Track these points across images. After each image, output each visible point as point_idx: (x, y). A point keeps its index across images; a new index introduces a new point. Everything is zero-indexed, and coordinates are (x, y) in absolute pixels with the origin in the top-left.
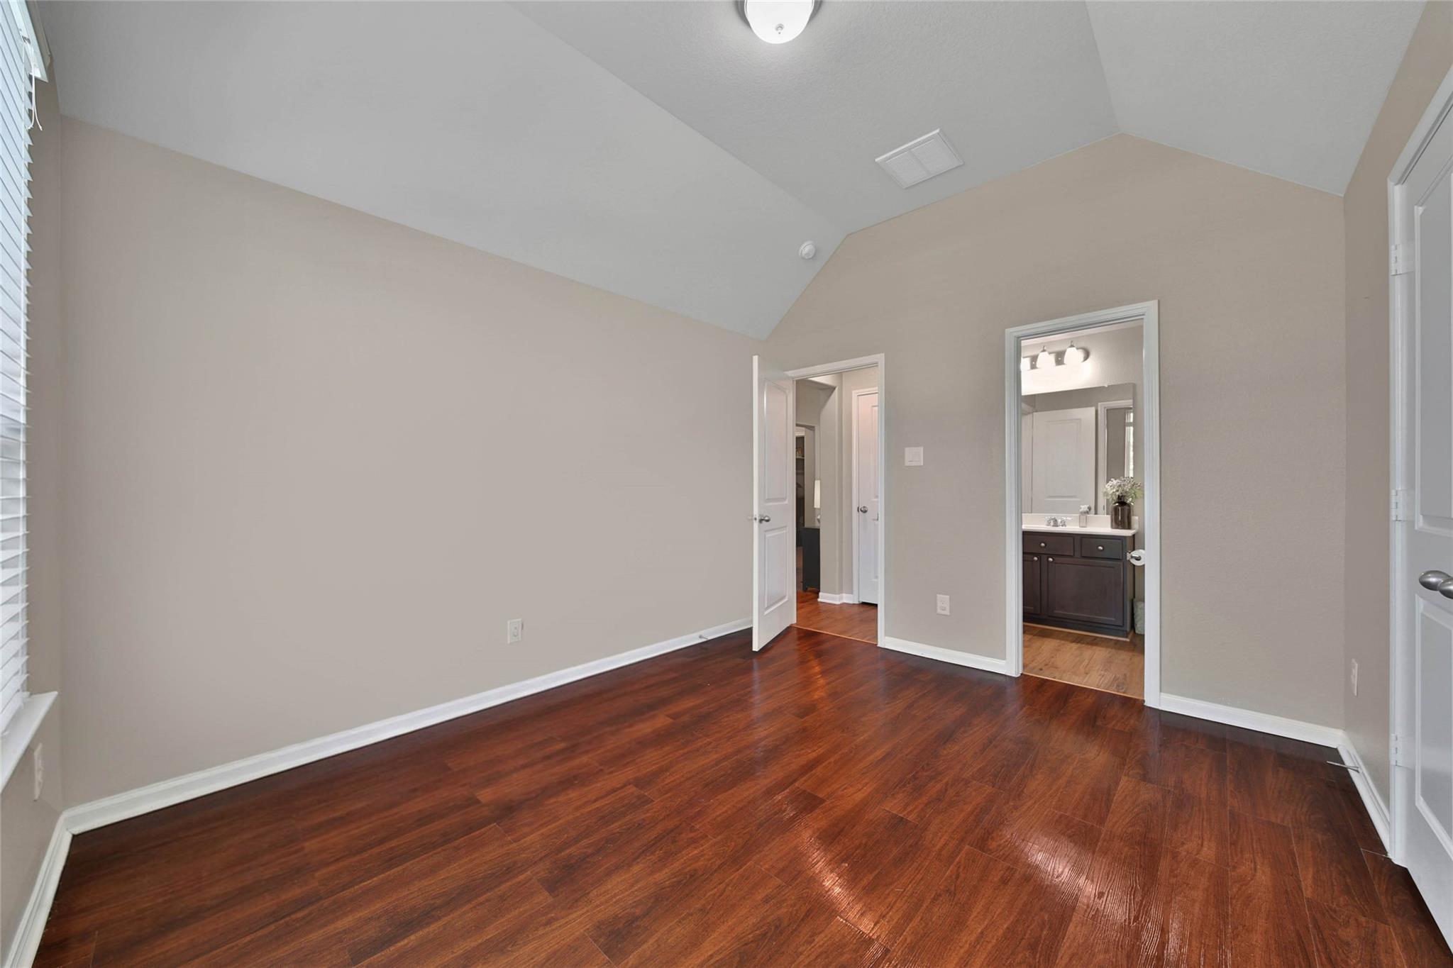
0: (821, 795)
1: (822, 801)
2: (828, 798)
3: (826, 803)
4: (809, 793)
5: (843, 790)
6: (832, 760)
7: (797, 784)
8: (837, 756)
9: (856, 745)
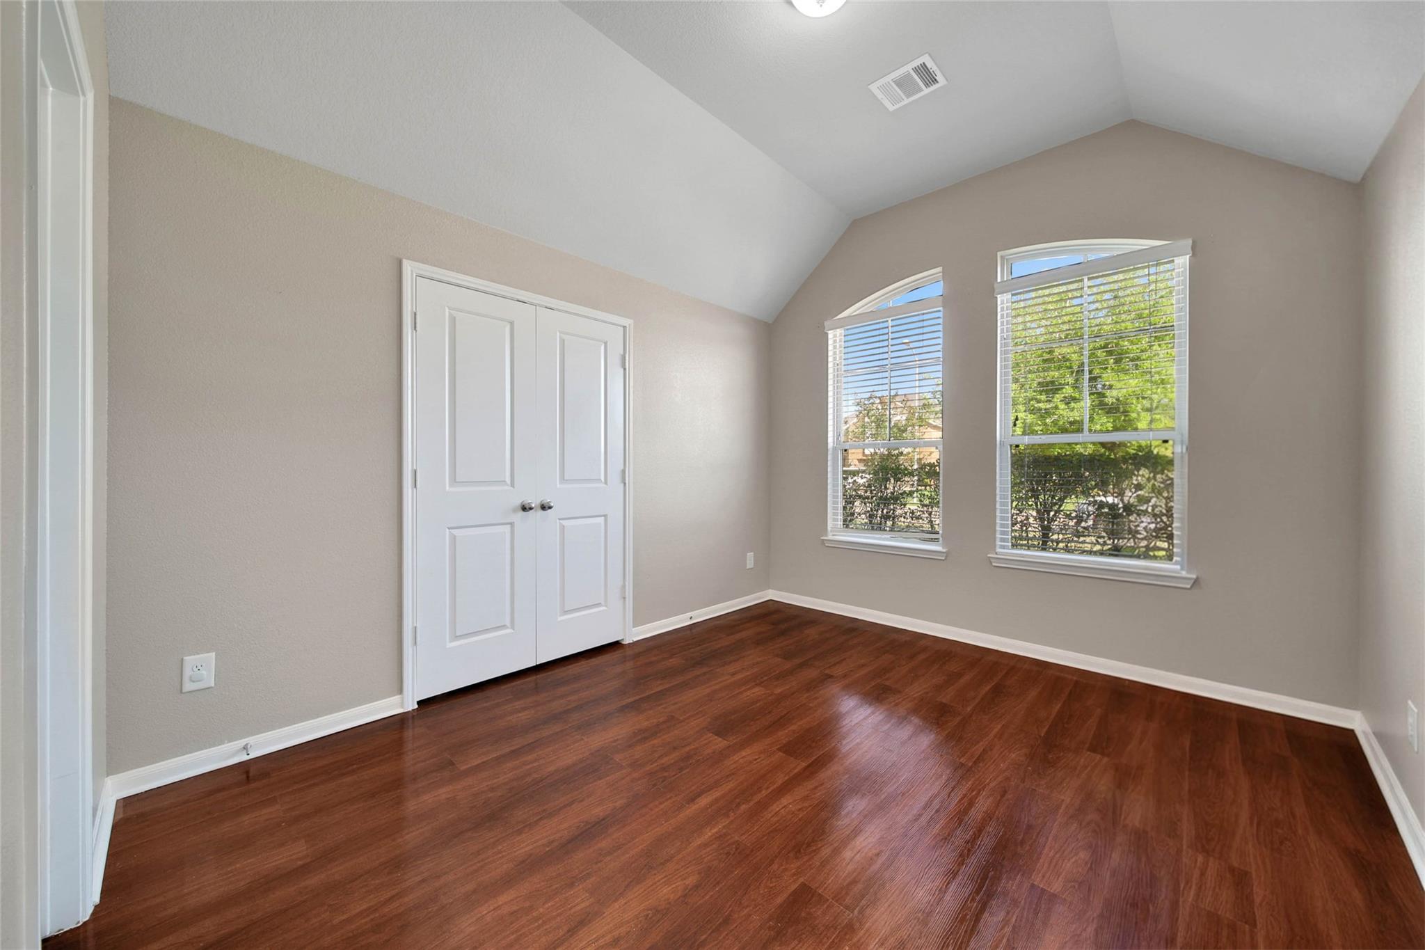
0: (781, 754)
1: (779, 750)
2: (774, 751)
3: (777, 747)
4: (792, 756)
5: (759, 758)
6: (764, 793)
7: (804, 764)
8: (757, 798)
9: (728, 816)
